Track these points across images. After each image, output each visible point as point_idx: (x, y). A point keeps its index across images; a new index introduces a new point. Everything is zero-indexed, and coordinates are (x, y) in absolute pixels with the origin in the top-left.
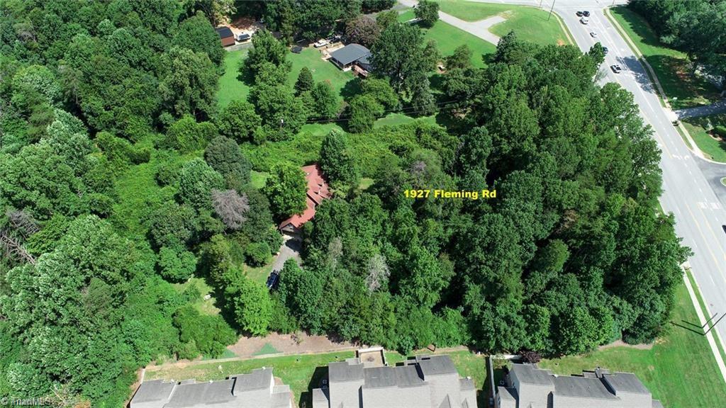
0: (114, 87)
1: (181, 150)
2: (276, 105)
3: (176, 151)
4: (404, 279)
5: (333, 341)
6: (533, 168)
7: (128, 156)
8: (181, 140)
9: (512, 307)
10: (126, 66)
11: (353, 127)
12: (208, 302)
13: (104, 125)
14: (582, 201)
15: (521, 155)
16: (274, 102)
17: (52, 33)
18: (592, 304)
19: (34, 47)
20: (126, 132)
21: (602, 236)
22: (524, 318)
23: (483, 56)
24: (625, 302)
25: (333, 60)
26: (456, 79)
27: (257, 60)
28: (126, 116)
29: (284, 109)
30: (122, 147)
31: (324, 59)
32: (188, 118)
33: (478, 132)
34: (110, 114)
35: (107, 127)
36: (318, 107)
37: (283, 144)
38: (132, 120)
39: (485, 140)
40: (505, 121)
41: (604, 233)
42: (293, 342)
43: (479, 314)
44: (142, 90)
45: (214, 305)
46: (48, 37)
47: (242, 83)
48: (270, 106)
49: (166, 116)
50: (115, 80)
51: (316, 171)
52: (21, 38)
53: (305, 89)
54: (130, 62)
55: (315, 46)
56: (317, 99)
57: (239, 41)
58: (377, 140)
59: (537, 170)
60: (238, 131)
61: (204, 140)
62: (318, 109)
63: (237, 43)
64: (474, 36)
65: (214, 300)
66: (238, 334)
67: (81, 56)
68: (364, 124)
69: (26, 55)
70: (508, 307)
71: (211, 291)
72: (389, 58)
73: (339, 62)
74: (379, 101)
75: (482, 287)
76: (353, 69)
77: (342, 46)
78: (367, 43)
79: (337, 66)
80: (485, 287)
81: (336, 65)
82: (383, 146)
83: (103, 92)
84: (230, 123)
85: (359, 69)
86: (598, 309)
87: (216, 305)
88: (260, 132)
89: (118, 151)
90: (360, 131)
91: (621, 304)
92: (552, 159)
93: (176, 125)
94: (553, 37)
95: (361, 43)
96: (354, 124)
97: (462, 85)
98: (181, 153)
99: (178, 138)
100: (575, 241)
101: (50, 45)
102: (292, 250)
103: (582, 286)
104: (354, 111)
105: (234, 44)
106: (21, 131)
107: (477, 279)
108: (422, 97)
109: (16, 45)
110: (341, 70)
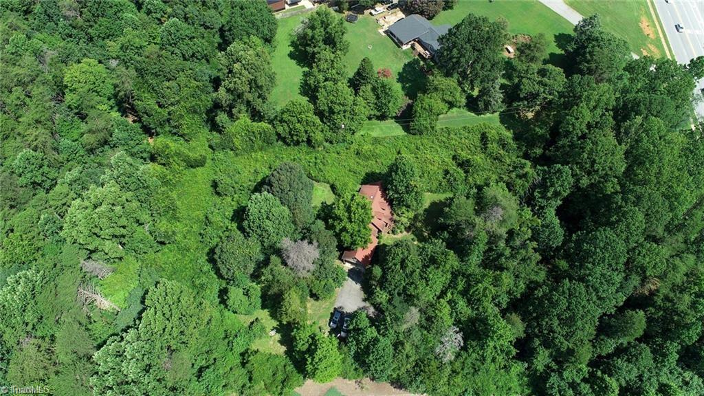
0: (167, 84)
1: (237, 152)
2: (337, 106)
3: (232, 152)
4: (473, 340)
5: (395, 388)
6: (617, 222)
7: (185, 161)
8: (237, 142)
9: (579, 373)
10: (179, 60)
11: (415, 129)
12: (273, 338)
13: (158, 123)
14: (670, 271)
15: (601, 195)
16: (335, 103)
17: (97, 10)
18: (664, 379)
19: (79, 25)
20: (181, 132)
21: (686, 314)
22: (591, 387)
23: (555, 36)
24: (696, 376)
25: (389, 33)
26: (530, 79)
27: (313, 43)
28: (181, 116)
29: (345, 112)
30: (179, 154)
31: (381, 31)
32: (244, 119)
33: (559, 170)
34: (165, 112)
35: (161, 124)
36: (379, 106)
37: (340, 147)
38: (187, 120)
39: (565, 180)
40: (589, 154)
41: (689, 311)
42: (357, 386)
43: (542, 371)
44: (197, 90)
45: (279, 341)
46: (93, 15)
47: (295, 62)
48: (330, 108)
49: (222, 117)
50: (169, 76)
51: (379, 193)
52: (66, 18)
53: (365, 82)
54: (183, 55)
55: (371, 13)
56: (378, 98)
57: (290, 5)
58: (440, 147)
59: (622, 226)
60: (297, 135)
61: (260, 143)
62: (379, 108)
63: (287, 7)
64: (546, 6)
65: (278, 336)
66: (304, 377)
67: (131, 49)
68: (426, 127)
69: (71, 34)
70: (575, 373)
71: (275, 326)
72: (463, 60)
73: (398, 39)
74: (444, 100)
75: (552, 352)
76: (413, 47)
77: (401, 15)
78: (428, 15)
79: (396, 43)
80: (554, 353)
81: (394, 41)
82: (446, 156)
83: (156, 88)
84: (289, 126)
85: (419, 48)
86: (670, 387)
87: (282, 342)
88: (318, 136)
89: (176, 158)
90: (421, 133)
91: (692, 379)
92: (641, 217)
93: (231, 127)
94: (636, 14)
95: (422, 13)
96: (416, 127)
97: (537, 86)
98: (237, 155)
99: (234, 140)
100: (653, 311)
101: (96, 23)
102: (354, 282)
103: (655, 360)
104: (418, 115)
105: (284, 8)
106: (76, 131)
107: (547, 344)
108: (490, 97)
109: (61, 25)
110: (399, 47)
